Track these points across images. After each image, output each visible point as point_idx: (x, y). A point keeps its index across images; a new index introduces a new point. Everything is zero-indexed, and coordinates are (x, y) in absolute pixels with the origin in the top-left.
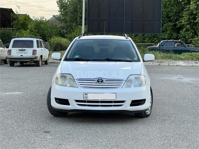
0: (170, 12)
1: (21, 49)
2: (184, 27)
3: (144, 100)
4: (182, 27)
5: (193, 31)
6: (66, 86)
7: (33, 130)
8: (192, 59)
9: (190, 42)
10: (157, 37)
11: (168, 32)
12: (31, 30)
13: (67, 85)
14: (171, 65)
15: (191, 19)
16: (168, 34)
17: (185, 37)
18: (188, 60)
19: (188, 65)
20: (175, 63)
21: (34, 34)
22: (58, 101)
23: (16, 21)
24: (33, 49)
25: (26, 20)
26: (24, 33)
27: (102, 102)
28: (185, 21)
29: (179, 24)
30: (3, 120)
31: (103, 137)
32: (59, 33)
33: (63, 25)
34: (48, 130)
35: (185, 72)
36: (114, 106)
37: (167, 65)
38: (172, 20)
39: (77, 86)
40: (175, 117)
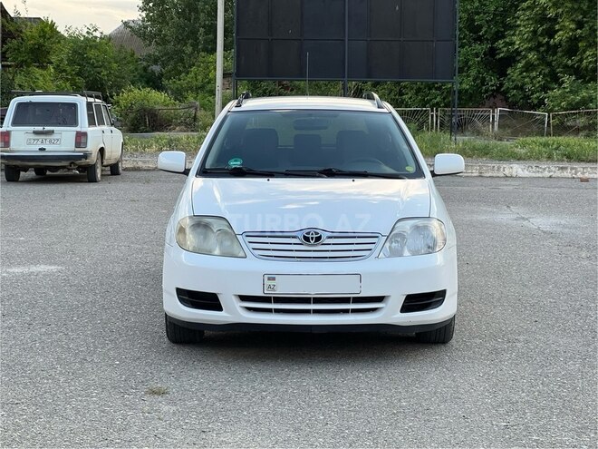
0: (478, 14)
1: (40, 128)
2: (519, 58)
3: (442, 294)
4: (514, 58)
5: (547, 71)
6: (209, 253)
7: (115, 388)
8: (550, 157)
9: (536, 102)
10: (439, 89)
11: (473, 72)
12: (58, 66)
13: (215, 250)
14: (488, 175)
15: (542, 35)
16: (471, 79)
17: (521, 88)
18: (538, 159)
19: (538, 175)
20: (499, 168)
21: (67, 79)
22: (186, 298)
23: (15, 41)
24: (78, 129)
25: (44, 37)
26: (37, 75)
27: (318, 300)
28: (523, 40)
29: (505, 49)
30: (19, 355)
31: (326, 407)
32: (141, 76)
33: (153, 50)
34: (159, 385)
35: (532, 197)
36: (354, 311)
37: (477, 174)
38: (483, 36)
39: (242, 254)
40: (527, 342)
